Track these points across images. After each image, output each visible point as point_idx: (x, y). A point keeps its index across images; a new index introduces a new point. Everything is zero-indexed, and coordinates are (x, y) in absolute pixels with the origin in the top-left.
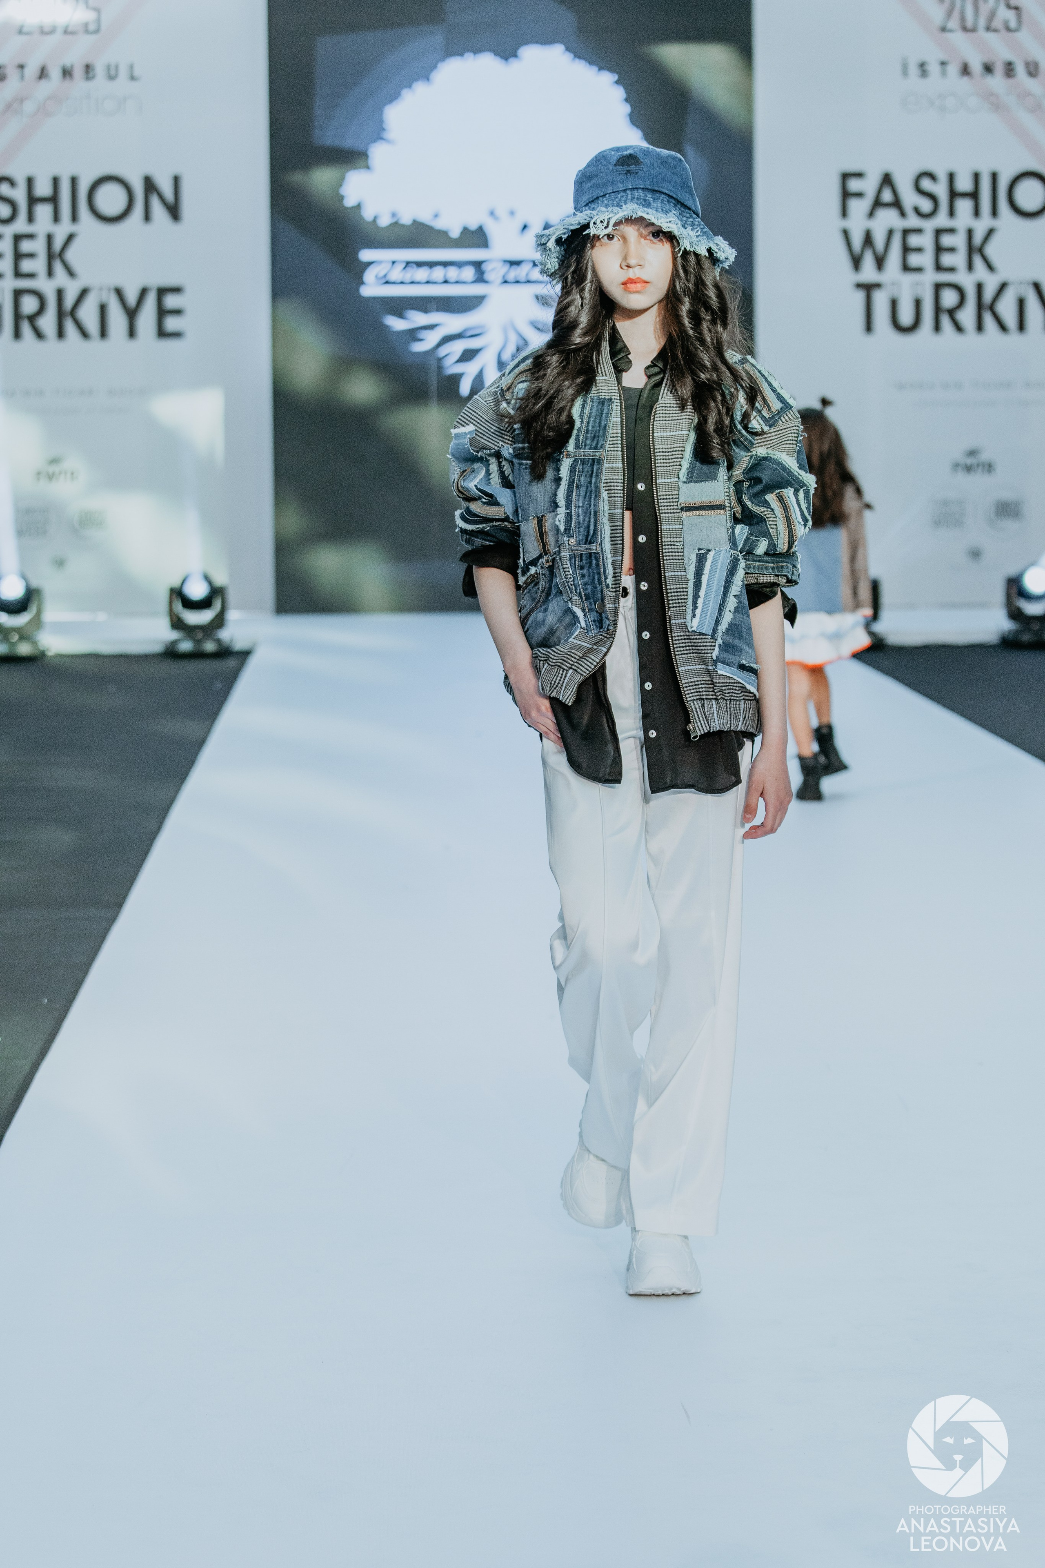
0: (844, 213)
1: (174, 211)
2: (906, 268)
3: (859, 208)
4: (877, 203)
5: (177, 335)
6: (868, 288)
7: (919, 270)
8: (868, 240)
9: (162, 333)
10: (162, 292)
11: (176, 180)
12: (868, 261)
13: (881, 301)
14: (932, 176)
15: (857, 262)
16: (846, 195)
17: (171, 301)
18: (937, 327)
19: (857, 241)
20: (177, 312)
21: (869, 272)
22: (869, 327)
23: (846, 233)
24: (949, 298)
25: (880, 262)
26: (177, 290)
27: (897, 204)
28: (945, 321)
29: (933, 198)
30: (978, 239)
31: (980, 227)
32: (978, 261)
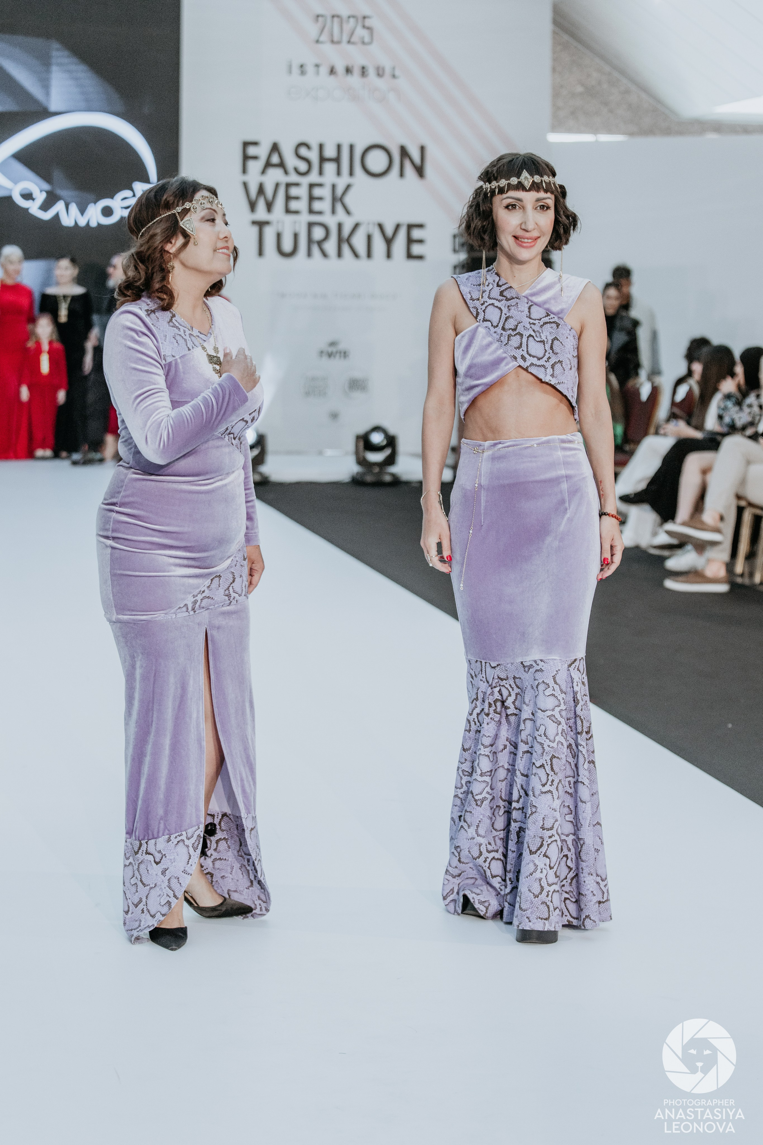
0: (244, 171)
2: (288, 211)
3: (254, 167)
4: (268, 164)
6: (261, 225)
7: (296, 212)
8: (261, 190)
12: (261, 205)
13: (270, 234)
14: (308, 146)
15: (253, 206)
16: (246, 158)
18: (309, 254)
19: (253, 191)
21: (261, 213)
22: (261, 253)
23: (245, 185)
24: (318, 233)
25: (269, 206)
27: (282, 165)
28: (315, 249)
29: (308, 161)
30: (339, 191)
31: (341, 183)
32: (339, 208)
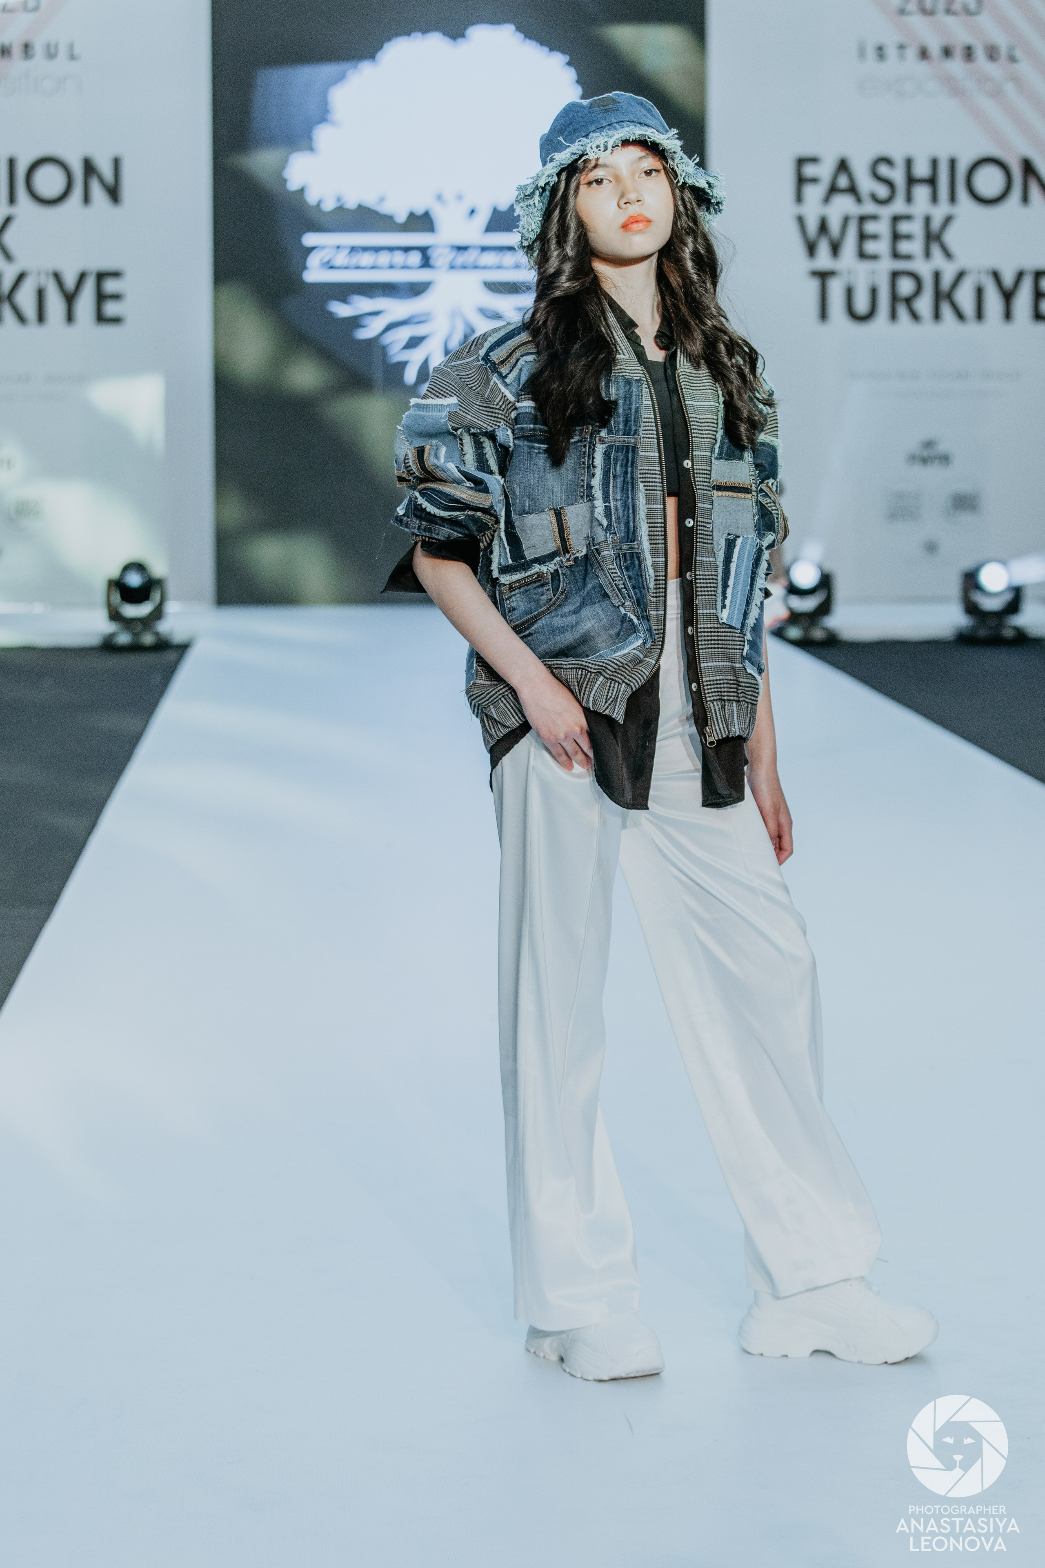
0: (799, 198)
1: (114, 193)
2: (862, 255)
3: (814, 193)
4: (833, 189)
5: (116, 320)
6: (823, 276)
7: (874, 257)
8: (823, 227)
9: (101, 318)
10: (101, 277)
11: (117, 163)
12: (824, 248)
13: (836, 289)
14: (888, 161)
15: (811, 249)
16: (801, 181)
17: (110, 286)
18: (893, 316)
19: (812, 227)
20: (116, 297)
21: (824, 260)
22: (823, 314)
23: (801, 220)
24: (906, 286)
25: (835, 249)
26: (116, 274)
27: (852, 190)
28: (902, 311)
29: (889, 183)
30: (936, 224)
31: (938, 214)
32: (936, 250)
